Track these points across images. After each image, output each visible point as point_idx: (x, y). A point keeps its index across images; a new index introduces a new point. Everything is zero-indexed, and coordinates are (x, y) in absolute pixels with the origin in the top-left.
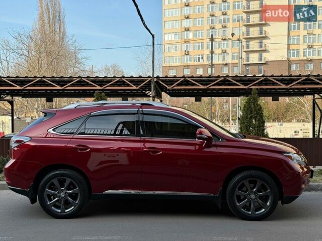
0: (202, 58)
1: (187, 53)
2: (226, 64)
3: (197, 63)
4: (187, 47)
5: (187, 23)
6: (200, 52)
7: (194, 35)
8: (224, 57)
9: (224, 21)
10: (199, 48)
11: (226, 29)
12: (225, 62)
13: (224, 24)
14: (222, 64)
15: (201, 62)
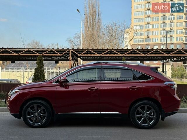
0: (157, 40)
1: (148, 37)
2: (173, 44)
3: (154, 42)
4: (148, 33)
5: (149, 20)
6: (156, 36)
7: (153, 27)
8: (171, 39)
9: (171, 19)
10: (155, 34)
11: (172, 23)
12: (172, 42)
13: (172, 21)
14: (170, 43)
15: (157, 42)
